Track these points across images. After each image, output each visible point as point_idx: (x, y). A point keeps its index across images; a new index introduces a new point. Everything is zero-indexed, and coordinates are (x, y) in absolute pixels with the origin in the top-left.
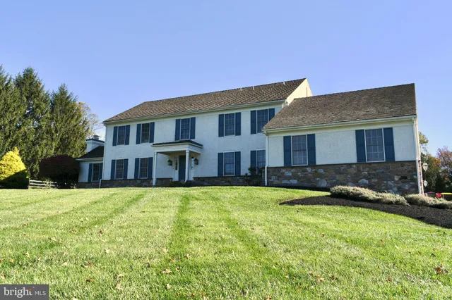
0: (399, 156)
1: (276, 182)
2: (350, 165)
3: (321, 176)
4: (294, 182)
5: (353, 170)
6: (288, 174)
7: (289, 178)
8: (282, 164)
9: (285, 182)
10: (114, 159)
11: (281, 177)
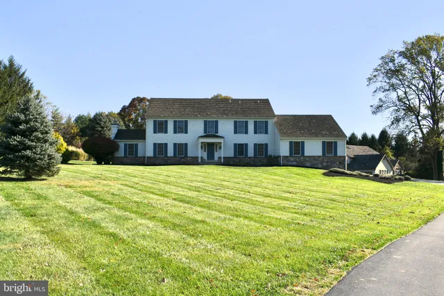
0: (339, 154)
1: (286, 163)
2: (319, 157)
3: (307, 161)
4: (295, 163)
5: (321, 159)
6: (292, 159)
7: (292, 162)
8: (288, 155)
9: (290, 163)
10: (155, 142)
11: (289, 161)
